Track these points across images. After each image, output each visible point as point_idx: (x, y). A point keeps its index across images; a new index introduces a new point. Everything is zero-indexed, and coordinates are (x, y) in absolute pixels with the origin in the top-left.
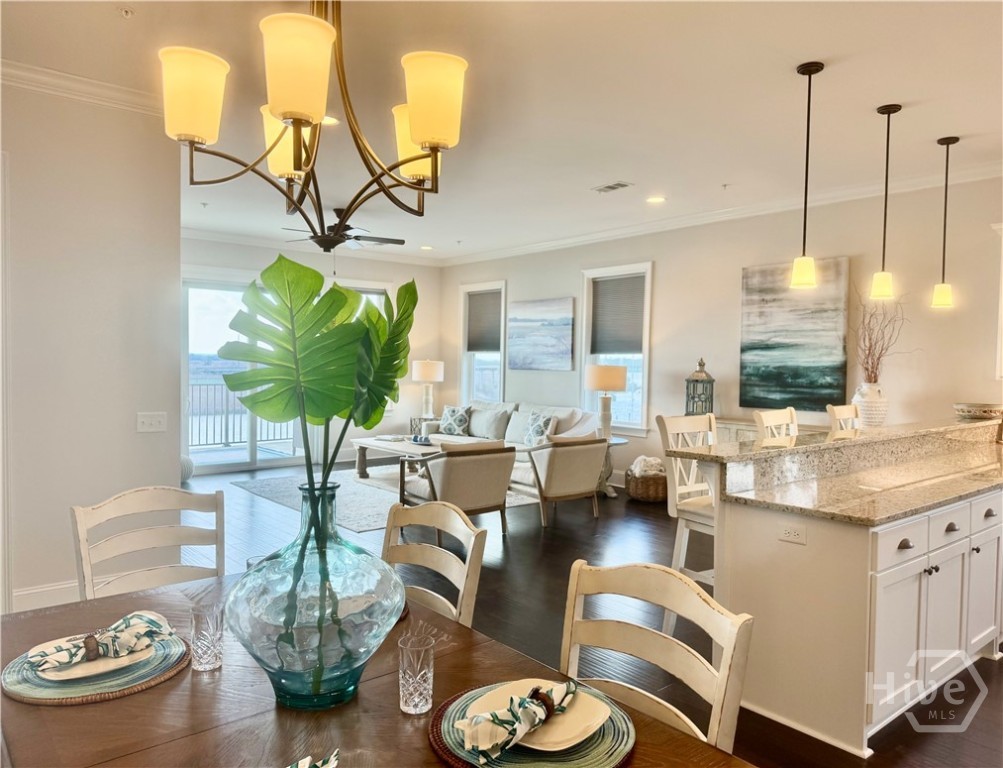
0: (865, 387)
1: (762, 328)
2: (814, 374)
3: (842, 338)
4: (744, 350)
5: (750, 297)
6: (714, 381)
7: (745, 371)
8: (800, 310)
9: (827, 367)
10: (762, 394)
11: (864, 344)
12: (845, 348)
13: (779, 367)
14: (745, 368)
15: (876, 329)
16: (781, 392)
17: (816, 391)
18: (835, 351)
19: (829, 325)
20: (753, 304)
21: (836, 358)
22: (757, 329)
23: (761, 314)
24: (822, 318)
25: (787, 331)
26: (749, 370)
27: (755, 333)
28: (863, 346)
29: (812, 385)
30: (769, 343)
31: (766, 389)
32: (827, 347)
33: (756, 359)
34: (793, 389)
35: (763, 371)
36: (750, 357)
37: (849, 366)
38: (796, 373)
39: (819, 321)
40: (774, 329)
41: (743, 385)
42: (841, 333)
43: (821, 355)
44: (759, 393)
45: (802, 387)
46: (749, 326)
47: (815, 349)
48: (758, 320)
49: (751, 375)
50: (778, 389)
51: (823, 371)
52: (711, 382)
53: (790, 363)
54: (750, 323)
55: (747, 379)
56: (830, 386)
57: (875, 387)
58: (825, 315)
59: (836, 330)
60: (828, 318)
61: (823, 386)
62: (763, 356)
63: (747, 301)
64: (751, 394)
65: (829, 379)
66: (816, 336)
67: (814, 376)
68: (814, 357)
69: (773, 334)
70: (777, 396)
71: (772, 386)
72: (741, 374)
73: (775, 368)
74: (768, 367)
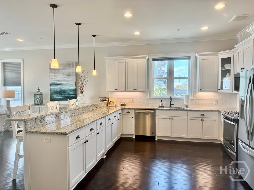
0: (80, 94)
1: (55, 79)
2: (68, 91)
3: (75, 82)
4: (50, 85)
5: (51, 71)
6: (43, 94)
7: (51, 91)
8: (64, 75)
9: (72, 90)
10: (56, 97)
11: (80, 84)
12: (76, 85)
13: (60, 90)
14: (51, 90)
15: (82, 80)
16: (61, 96)
17: (69, 96)
18: (73, 86)
19: (72, 79)
20: (52, 73)
21: (74, 87)
22: (54, 79)
23: (55, 76)
24: (70, 77)
25: (61, 80)
26: (52, 91)
27: (53, 80)
28: (79, 84)
29: (68, 94)
30: (57, 83)
31: (57, 96)
32: (71, 85)
33: (54, 88)
34: (64, 96)
35: (56, 91)
36: (52, 87)
37: (77, 89)
38: (64, 91)
39: (69, 78)
40: (58, 80)
41: (51, 95)
42: (75, 81)
43: (70, 86)
44: (55, 97)
45: (66, 95)
46: (51, 79)
47: (69, 85)
48: (54, 77)
49: (53, 92)
50: (60, 95)
51: (71, 91)
52: (42, 94)
53: (63, 89)
54: (52, 78)
55: (52, 93)
56: (73, 94)
57: (83, 94)
58: (70, 76)
59: (73, 80)
60: (71, 77)
61: (71, 94)
62: (56, 87)
63: (51, 72)
64: (53, 97)
65: (72, 93)
66: (69, 82)
67: (69, 92)
68: (69, 87)
69: (58, 81)
70: (60, 97)
71: (58, 95)
72: (50, 92)
73: (59, 90)
74: (57, 90)
